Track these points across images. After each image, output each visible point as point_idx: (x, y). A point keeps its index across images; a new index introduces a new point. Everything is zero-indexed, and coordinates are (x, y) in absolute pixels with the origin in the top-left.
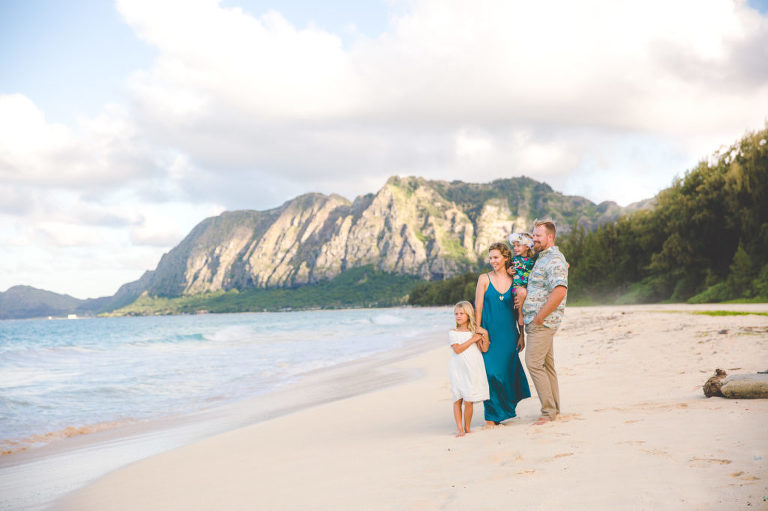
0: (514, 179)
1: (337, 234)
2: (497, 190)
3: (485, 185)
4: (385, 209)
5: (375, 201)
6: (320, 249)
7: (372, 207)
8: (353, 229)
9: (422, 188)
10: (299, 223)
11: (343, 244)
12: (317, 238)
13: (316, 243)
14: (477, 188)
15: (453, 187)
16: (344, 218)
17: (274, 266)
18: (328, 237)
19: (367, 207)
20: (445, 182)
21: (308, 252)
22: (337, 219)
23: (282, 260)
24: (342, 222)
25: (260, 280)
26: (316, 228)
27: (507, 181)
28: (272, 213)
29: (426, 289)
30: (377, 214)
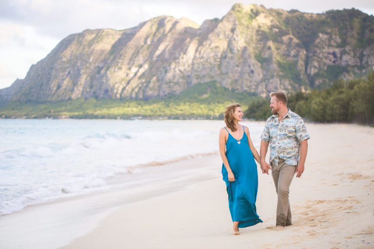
0: (345, 10)
1: (185, 53)
2: (329, 20)
3: (318, 14)
4: (228, 33)
5: (220, 25)
6: (170, 65)
7: (217, 30)
8: (200, 49)
9: (262, 15)
10: (152, 41)
11: (190, 62)
12: (167, 56)
13: (166, 61)
14: (312, 17)
15: (290, 15)
16: (192, 39)
17: (128, 79)
18: (177, 55)
19: (212, 30)
20: (283, 10)
21: (158, 69)
22: (186, 39)
23: (136, 74)
24: (190, 42)
25: (115, 91)
26: (167, 47)
27: (338, 11)
28: (128, 32)
29: (261, 106)
30: (221, 36)
